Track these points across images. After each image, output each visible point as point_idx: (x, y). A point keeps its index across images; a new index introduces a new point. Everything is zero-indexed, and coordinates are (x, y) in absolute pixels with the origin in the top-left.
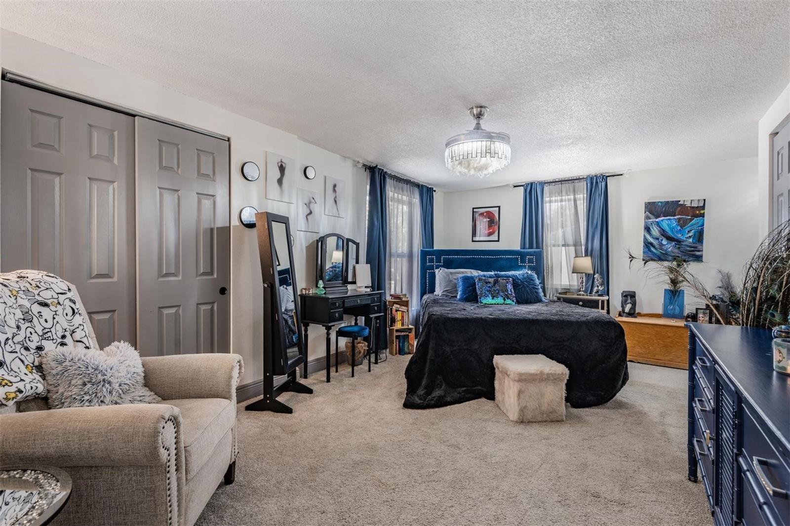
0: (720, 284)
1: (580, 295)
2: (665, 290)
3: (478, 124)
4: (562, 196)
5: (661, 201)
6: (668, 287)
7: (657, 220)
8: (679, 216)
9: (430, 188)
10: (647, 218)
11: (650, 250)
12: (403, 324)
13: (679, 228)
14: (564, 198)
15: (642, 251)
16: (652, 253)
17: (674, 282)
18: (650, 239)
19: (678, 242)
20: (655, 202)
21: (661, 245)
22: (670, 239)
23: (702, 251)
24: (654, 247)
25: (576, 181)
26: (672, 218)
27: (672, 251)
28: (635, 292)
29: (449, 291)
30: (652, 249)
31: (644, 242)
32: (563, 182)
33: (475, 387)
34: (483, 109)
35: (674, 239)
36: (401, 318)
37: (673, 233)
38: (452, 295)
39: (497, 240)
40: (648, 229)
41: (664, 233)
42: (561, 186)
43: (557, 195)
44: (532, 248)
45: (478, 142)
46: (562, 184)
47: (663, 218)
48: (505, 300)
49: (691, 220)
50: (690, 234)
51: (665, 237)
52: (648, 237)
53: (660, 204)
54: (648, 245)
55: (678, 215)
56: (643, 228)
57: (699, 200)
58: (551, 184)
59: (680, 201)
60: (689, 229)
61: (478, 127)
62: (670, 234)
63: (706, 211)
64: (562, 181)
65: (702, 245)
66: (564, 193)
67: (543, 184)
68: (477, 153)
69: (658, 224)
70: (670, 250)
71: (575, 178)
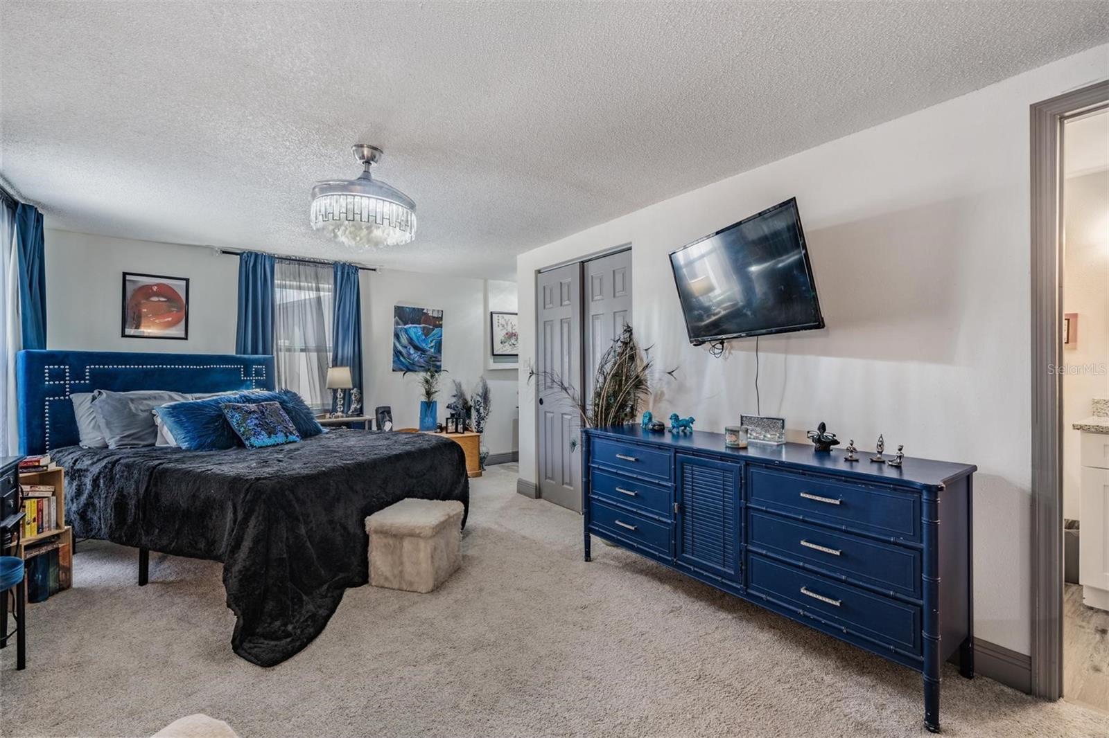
0: (455, 393)
1: (338, 417)
2: (422, 402)
3: (367, 172)
4: (300, 282)
5: (410, 306)
6: (424, 399)
7: (405, 327)
8: (423, 325)
9: (41, 214)
10: (397, 323)
11: (399, 359)
12: (40, 529)
13: (424, 337)
14: (302, 284)
15: (392, 360)
16: (403, 364)
17: (429, 394)
18: (400, 348)
19: (423, 351)
20: (403, 307)
21: (409, 354)
22: (416, 348)
23: (440, 361)
24: (403, 356)
25: (320, 265)
26: (418, 326)
27: (418, 361)
28: (389, 407)
29: (136, 436)
30: (401, 358)
31: (394, 351)
32: (301, 263)
33: (335, 577)
34: (377, 154)
35: (419, 347)
36: (35, 515)
37: (419, 343)
38: (145, 443)
39: (183, 336)
40: (397, 336)
41: (411, 341)
42: (299, 268)
43: (292, 278)
44: (257, 354)
45: (379, 201)
46: (299, 265)
47: (410, 325)
48: (287, 437)
49: (433, 330)
50: (432, 344)
51: (412, 346)
52: (398, 345)
53: (408, 310)
54: (397, 353)
55: (423, 323)
56: (393, 334)
57: (438, 311)
58: (284, 261)
59: (423, 309)
60: (431, 339)
61: (366, 176)
62: (417, 343)
63: (443, 321)
64: (301, 261)
65: (441, 356)
66: (303, 278)
67: (272, 258)
68: (369, 216)
69: (406, 331)
70: (416, 359)
71: (318, 261)
